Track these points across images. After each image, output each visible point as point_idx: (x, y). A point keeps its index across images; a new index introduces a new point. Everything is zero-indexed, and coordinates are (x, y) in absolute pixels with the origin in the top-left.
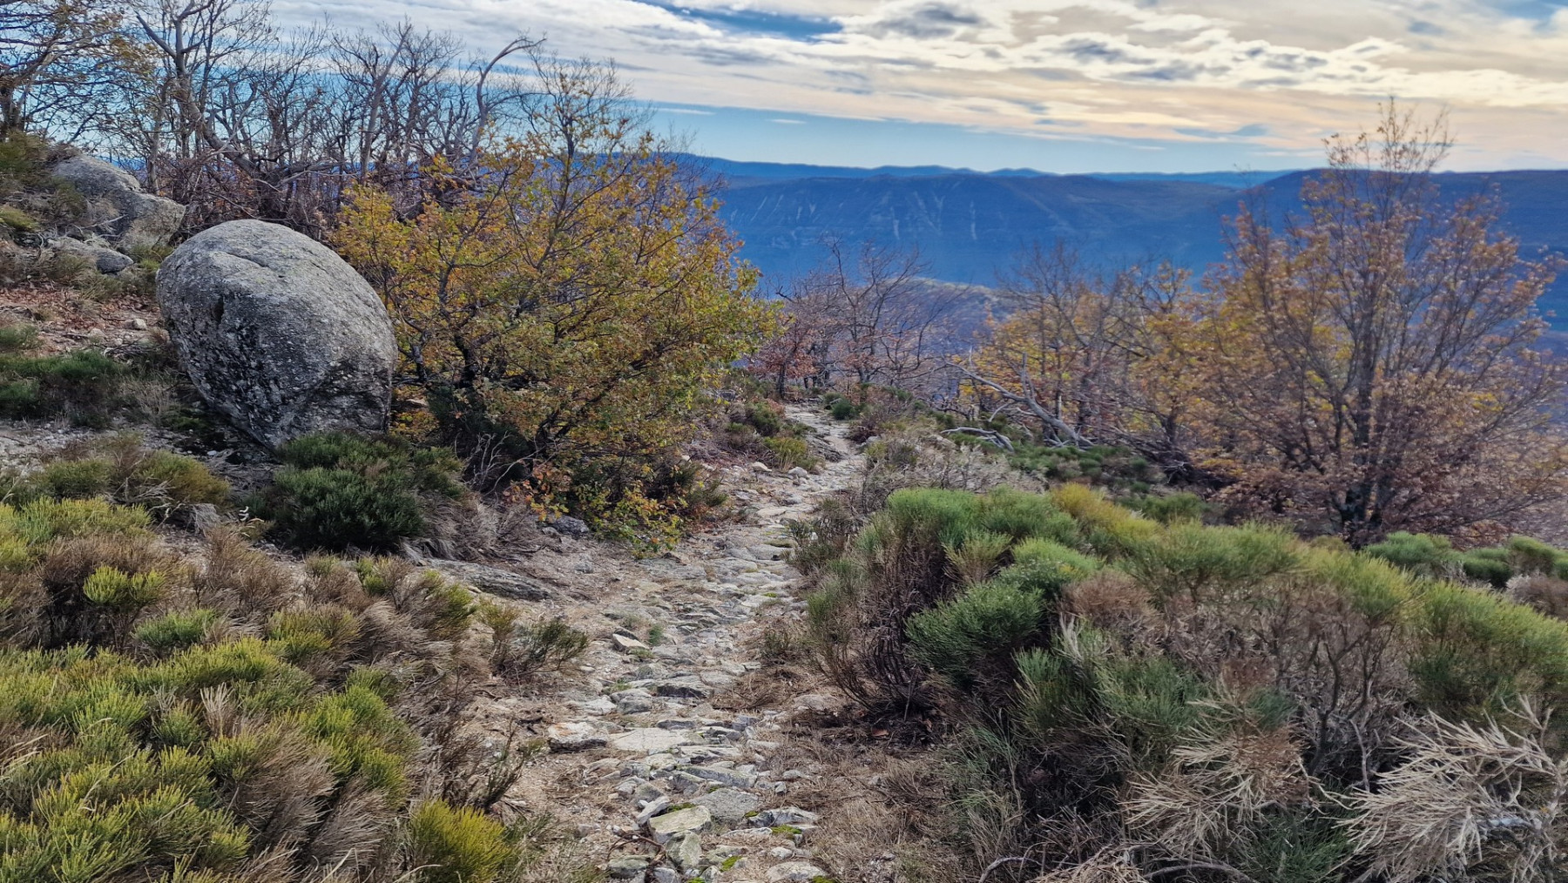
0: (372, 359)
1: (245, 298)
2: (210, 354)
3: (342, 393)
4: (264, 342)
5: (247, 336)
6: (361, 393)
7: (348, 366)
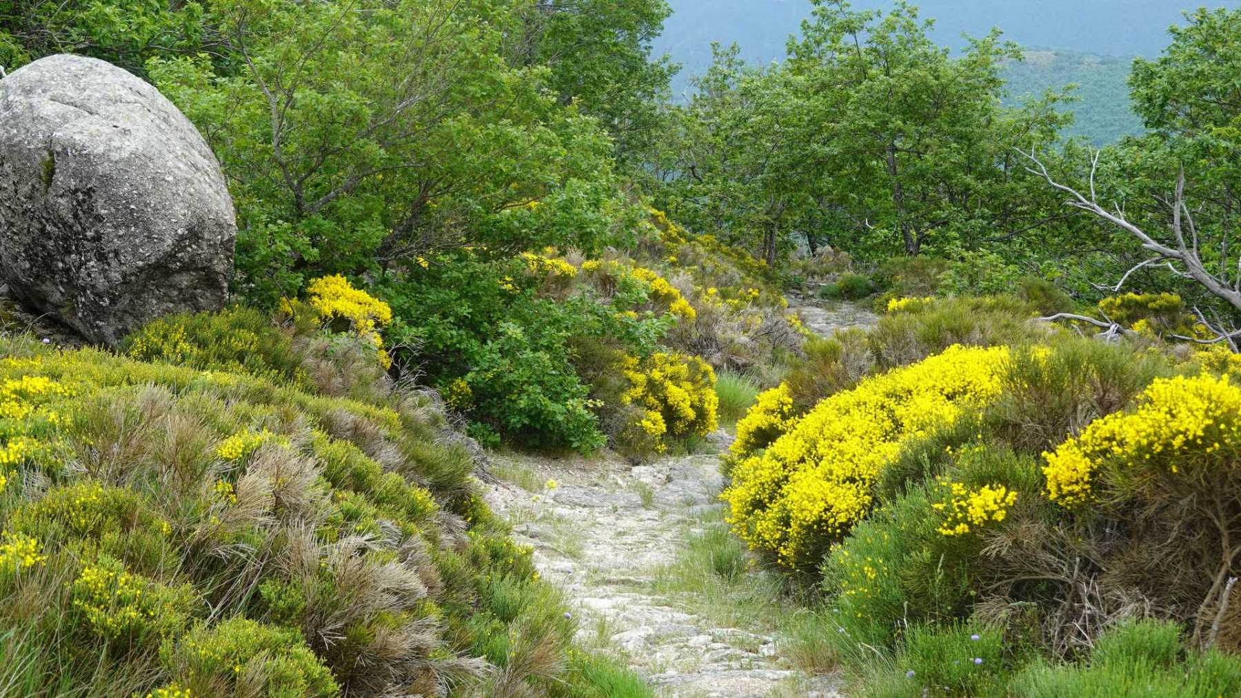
0: (219, 225)
1: (80, 155)
2: (36, 224)
3: (185, 268)
4: (102, 207)
5: (84, 201)
6: (203, 269)
7: (194, 234)
